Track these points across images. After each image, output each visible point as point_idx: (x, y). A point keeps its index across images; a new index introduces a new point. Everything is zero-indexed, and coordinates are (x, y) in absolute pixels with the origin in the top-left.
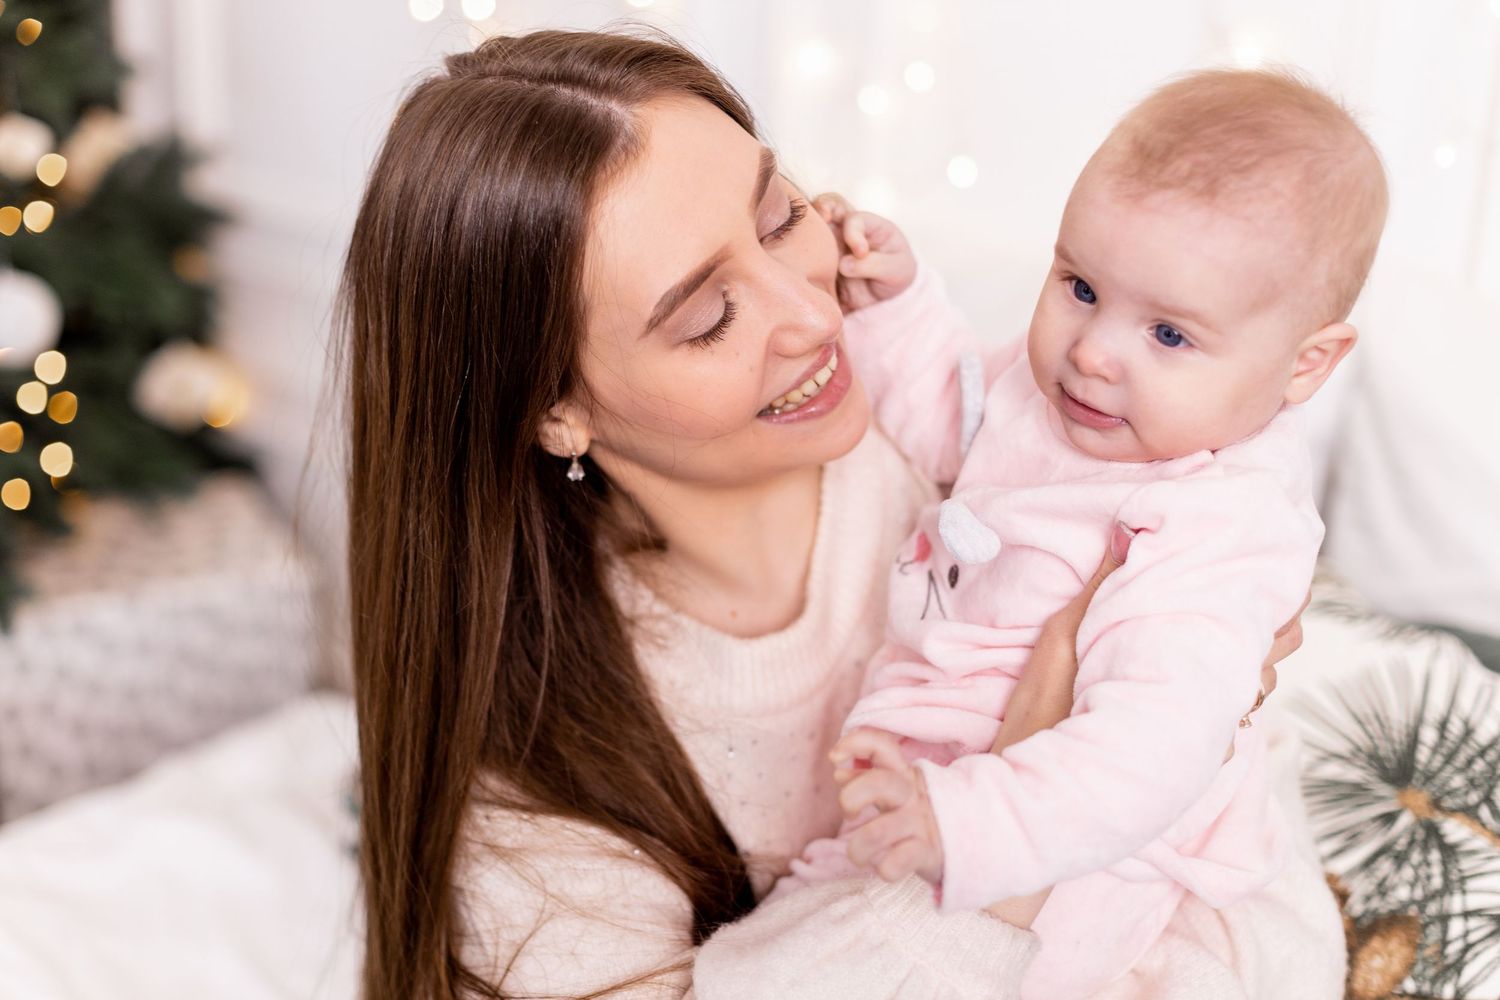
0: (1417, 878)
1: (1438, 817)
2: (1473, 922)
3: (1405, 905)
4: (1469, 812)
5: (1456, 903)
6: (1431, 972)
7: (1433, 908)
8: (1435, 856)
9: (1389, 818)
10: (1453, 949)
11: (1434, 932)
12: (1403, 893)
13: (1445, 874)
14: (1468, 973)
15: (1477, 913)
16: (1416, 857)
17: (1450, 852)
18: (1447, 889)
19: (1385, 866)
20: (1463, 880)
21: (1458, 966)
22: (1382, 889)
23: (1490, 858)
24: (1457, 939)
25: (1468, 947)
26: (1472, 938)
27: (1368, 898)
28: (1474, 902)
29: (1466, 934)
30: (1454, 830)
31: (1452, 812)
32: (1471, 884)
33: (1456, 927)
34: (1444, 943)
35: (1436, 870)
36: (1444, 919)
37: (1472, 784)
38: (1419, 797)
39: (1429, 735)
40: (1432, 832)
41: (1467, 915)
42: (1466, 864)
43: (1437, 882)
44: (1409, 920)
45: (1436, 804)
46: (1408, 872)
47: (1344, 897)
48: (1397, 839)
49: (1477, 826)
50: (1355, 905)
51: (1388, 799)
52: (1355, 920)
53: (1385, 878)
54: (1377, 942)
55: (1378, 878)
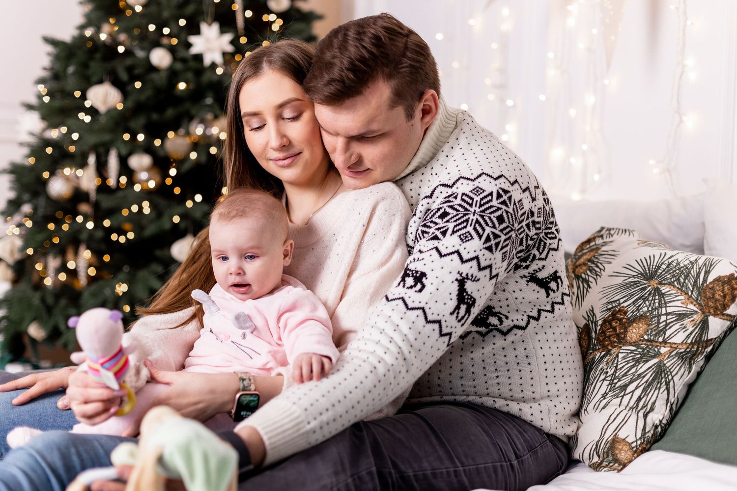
0: (650, 304)
1: (659, 286)
2: (669, 317)
3: (645, 313)
4: (671, 284)
5: (663, 311)
6: (654, 333)
7: (655, 313)
8: (657, 297)
9: (645, 288)
10: (661, 325)
11: (655, 320)
12: (645, 309)
13: (660, 301)
14: (668, 333)
15: (671, 314)
16: (650, 299)
17: (662, 295)
18: (660, 307)
19: (640, 301)
20: (666, 303)
21: (664, 331)
22: (638, 309)
23: (675, 296)
24: (663, 322)
25: (667, 325)
26: (668, 321)
27: (633, 312)
28: (669, 310)
30: (664, 289)
31: (665, 284)
32: (668, 305)
33: (663, 318)
34: (659, 323)
35: (657, 301)
36: (659, 316)
37: (674, 276)
38: (654, 283)
39: (664, 267)
40: (657, 290)
41: (667, 314)
42: (667, 299)
43: (657, 305)
44: (646, 316)
45: (660, 283)
47: (625, 313)
48: (645, 294)
49: (672, 287)
50: (629, 315)
51: (645, 284)
52: (629, 319)
53: (640, 306)
54: (635, 325)
55: (637, 306)
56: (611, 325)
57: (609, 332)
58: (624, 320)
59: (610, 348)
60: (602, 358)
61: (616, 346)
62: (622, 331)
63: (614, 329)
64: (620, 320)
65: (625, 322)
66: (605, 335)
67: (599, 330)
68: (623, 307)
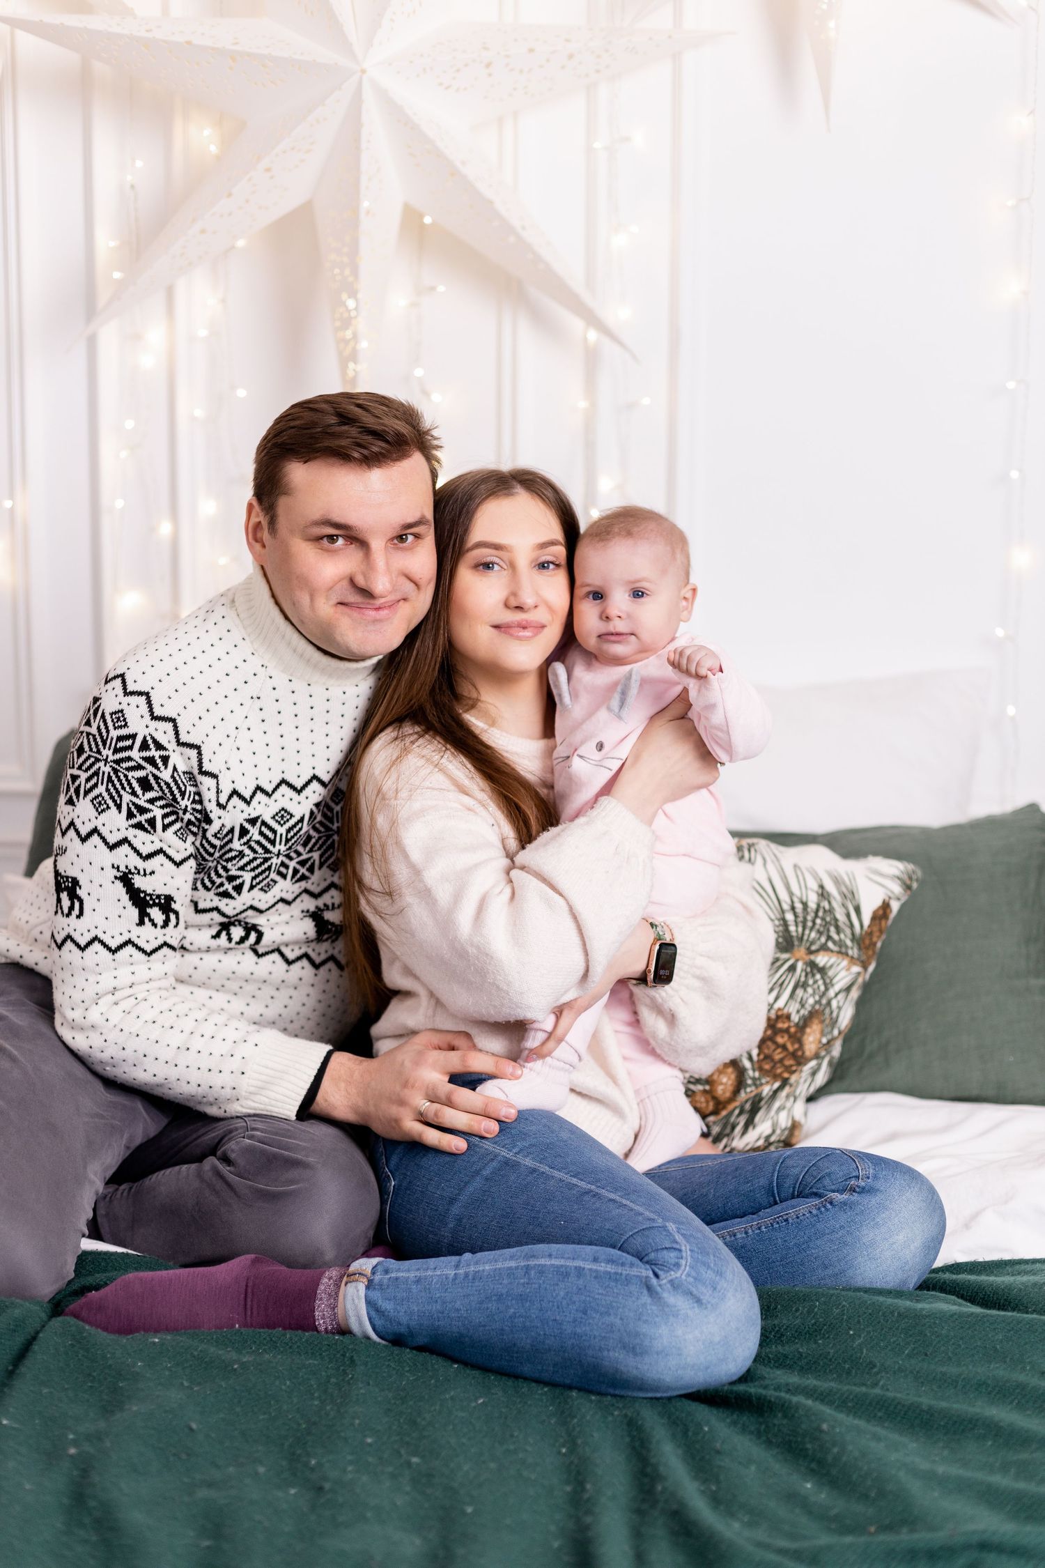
0: (814, 991)
1: (812, 957)
2: (840, 997)
3: (813, 1007)
4: (824, 947)
5: (831, 993)
7: (824, 1001)
8: (818, 976)
9: (792, 968)
10: (834, 1015)
11: (827, 1011)
12: (811, 1001)
15: (840, 992)
16: (811, 982)
17: (822, 971)
18: (827, 989)
19: (800, 992)
20: (831, 980)
22: (803, 1005)
23: (838, 965)
24: (837, 1009)
25: (841, 1010)
26: (842, 1004)
27: (798, 1012)
28: (838, 988)
29: (839, 1003)
30: (821, 959)
31: (817, 951)
32: (834, 981)
33: (834, 1004)
34: (833, 1013)
35: (820, 982)
36: (829, 1003)
37: (820, 933)
38: (801, 952)
39: (790, 917)
40: (813, 965)
41: (837, 995)
42: (831, 973)
43: (822, 988)
44: (817, 1011)
45: (810, 952)
46: (810, 990)
47: (788, 1017)
48: (800, 976)
49: (830, 953)
50: (795, 1018)
51: (787, 960)
52: (797, 1025)
53: (802, 999)
54: (809, 1030)
55: (799, 1000)
56: (775, 1043)
57: (779, 1053)
58: (793, 1030)
59: (786, 1075)
60: (776, 1092)
61: (794, 1072)
62: (796, 1046)
63: (784, 1047)
64: (787, 1031)
65: (796, 1032)
66: (772, 1060)
67: (759, 1055)
68: (779, 1009)
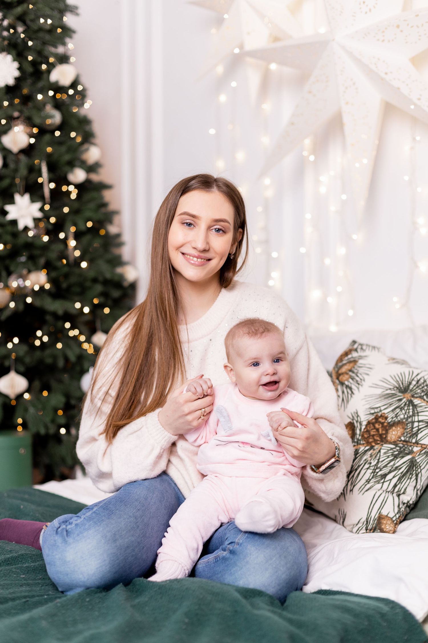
0: (406, 413)
1: (412, 399)
2: (420, 424)
3: (402, 419)
4: (421, 397)
5: (416, 419)
6: (409, 435)
7: (410, 420)
8: (411, 407)
9: (400, 400)
10: (415, 430)
11: (410, 426)
12: (402, 416)
13: (413, 411)
14: (420, 436)
15: (422, 421)
16: (406, 408)
17: (415, 406)
18: (413, 415)
19: (398, 410)
20: (418, 413)
21: (416, 434)
22: (396, 416)
23: (426, 408)
24: (416, 427)
25: (419, 430)
26: (420, 427)
27: (392, 418)
28: (421, 418)
29: (419, 426)
30: (416, 401)
31: (417, 397)
32: (420, 414)
33: (416, 424)
34: (412, 428)
35: (411, 411)
36: (413, 422)
37: (423, 391)
38: (408, 395)
39: (414, 383)
40: (411, 402)
41: (419, 421)
42: (419, 409)
43: (411, 413)
44: (403, 422)
45: (413, 396)
46: (403, 412)
47: (386, 418)
48: (402, 404)
49: (423, 400)
50: (389, 420)
51: (401, 396)
52: (389, 423)
54: (394, 428)
55: (396, 413)
56: (374, 426)
57: (373, 432)
58: (385, 424)
59: (373, 444)
60: (366, 451)
61: (378, 444)
62: (384, 432)
63: (378, 430)
64: (382, 423)
65: (386, 426)
66: (369, 434)
67: (364, 429)
68: (384, 413)
